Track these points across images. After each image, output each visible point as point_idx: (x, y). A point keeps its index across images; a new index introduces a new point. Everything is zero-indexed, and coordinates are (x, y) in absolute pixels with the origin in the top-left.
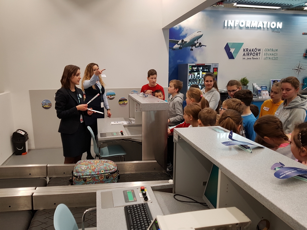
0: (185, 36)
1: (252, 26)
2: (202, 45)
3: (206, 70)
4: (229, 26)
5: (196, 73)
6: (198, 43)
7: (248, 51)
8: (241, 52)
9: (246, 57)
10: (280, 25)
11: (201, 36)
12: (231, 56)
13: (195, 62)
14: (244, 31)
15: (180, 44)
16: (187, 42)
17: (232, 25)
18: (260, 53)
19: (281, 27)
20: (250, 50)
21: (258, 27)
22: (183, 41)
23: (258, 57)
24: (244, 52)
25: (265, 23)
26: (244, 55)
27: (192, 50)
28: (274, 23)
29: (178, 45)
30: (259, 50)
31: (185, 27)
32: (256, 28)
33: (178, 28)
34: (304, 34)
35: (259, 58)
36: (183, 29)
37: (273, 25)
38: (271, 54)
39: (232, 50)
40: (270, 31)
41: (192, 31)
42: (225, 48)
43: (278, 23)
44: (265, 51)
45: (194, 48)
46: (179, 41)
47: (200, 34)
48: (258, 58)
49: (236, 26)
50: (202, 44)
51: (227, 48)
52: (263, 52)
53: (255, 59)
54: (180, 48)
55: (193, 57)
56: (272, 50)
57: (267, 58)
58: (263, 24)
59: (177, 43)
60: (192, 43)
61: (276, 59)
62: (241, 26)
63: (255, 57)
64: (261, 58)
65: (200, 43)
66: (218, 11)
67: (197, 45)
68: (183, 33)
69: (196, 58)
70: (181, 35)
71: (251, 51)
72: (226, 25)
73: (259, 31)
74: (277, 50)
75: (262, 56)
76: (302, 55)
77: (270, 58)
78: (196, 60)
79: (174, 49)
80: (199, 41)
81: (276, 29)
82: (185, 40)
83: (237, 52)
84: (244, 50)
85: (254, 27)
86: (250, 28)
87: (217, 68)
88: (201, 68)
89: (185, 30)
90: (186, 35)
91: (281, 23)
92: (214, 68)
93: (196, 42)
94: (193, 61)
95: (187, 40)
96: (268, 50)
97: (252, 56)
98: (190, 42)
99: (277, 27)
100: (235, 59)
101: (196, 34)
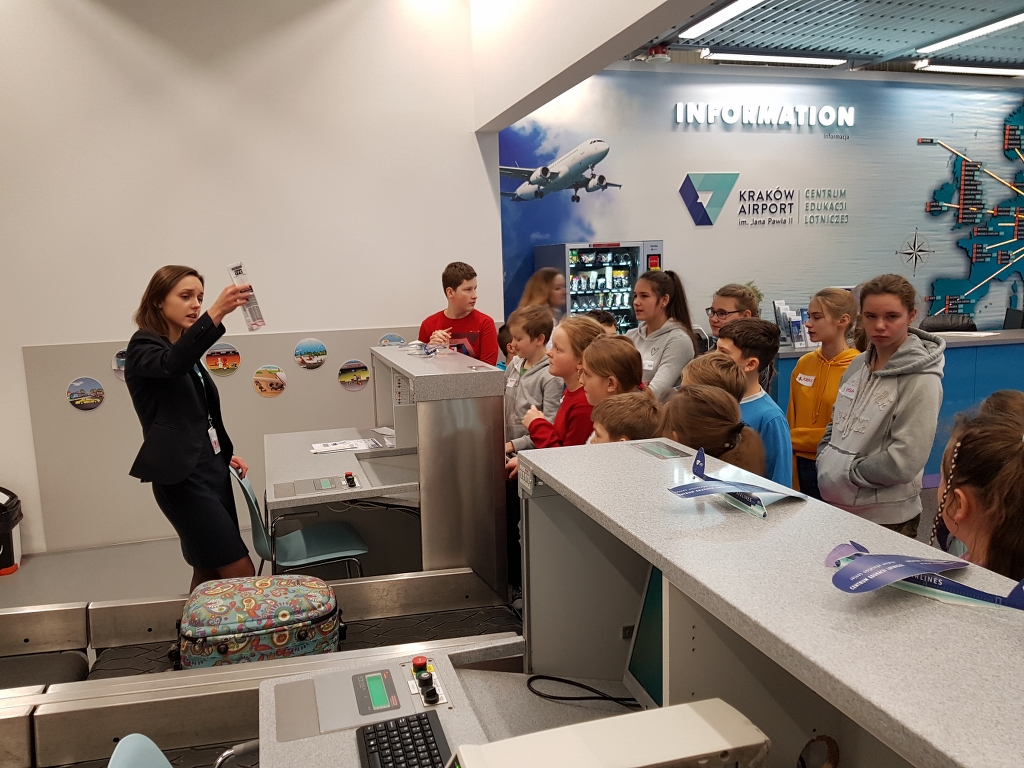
0: (551, 157)
1: (760, 122)
2: (608, 184)
3: (624, 264)
4: (690, 120)
5: (594, 275)
6: (594, 176)
7: (756, 197)
8: (733, 203)
9: (750, 218)
10: (847, 116)
11: (603, 155)
12: (701, 217)
13: (588, 238)
14: (738, 135)
15: (538, 182)
16: (560, 176)
17: (701, 119)
18: (791, 204)
19: (851, 123)
21: (782, 122)
22: (545, 171)
23: (786, 216)
24: (742, 203)
25: (802, 110)
26: (743, 211)
27: (578, 201)
28: (830, 109)
29: (530, 183)
30: (790, 195)
31: (549, 128)
32: (775, 126)
33: (529, 130)
34: (922, 142)
35: (791, 221)
36: (545, 133)
37: (828, 115)
38: (825, 208)
39: (704, 199)
40: (819, 135)
41: (573, 139)
42: (682, 191)
43: (842, 109)
44: (807, 197)
45: (582, 192)
46: (532, 172)
47: (600, 147)
48: (787, 221)
49: (711, 120)
50: (607, 181)
51: (688, 191)
52: (800, 202)
53: (778, 222)
54: (538, 194)
55: (580, 223)
56: (829, 195)
57: (816, 219)
58: (797, 113)
59: (528, 180)
60: (577, 179)
61: (842, 221)
62: (728, 120)
63: (778, 217)
64: (795, 220)
65: (602, 178)
66: (652, 75)
67: (593, 182)
68: (545, 147)
69: (589, 225)
70: (540, 151)
71: (765, 197)
72: (680, 119)
73: (784, 134)
74: (843, 194)
75: (799, 213)
76: (923, 208)
77: (823, 220)
78: (590, 232)
79: (519, 199)
80: (599, 169)
81: (837, 129)
82: (553, 168)
83: (719, 201)
84: (742, 196)
85: (767, 122)
86: (755, 126)
87: (659, 256)
88: (609, 257)
89: (550, 136)
90: (556, 151)
91: (852, 109)
92: (648, 256)
93: (587, 174)
94: (582, 234)
95: (560, 167)
96: (815, 194)
97: (766, 216)
98: (568, 176)
99: (841, 123)
100: (715, 225)
101: (587, 149)
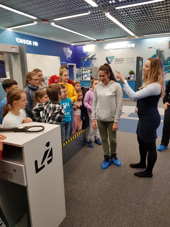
0: (88, 56)
9: (116, 63)
12: (109, 63)
14: (115, 50)
19: (134, 47)
20: (118, 59)
26: (115, 61)
30: (123, 59)
32: (121, 48)
33: (86, 53)
34: (149, 48)
35: (123, 63)
37: (129, 46)
38: (130, 60)
40: (128, 49)
41: (91, 53)
42: (106, 59)
43: (132, 44)
45: (92, 60)
46: (86, 58)
47: (95, 54)
52: (125, 60)
53: (121, 63)
54: (87, 60)
55: (92, 64)
56: (130, 58)
57: (128, 62)
60: (92, 58)
65: (95, 58)
68: (88, 55)
72: (105, 49)
74: (133, 58)
78: (94, 65)
79: (85, 61)
81: (131, 48)
82: (89, 57)
83: (112, 60)
84: (115, 59)
89: (88, 53)
91: (134, 44)
94: (92, 66)
95: (90, 57)
96: (128, 58)
97: (119, 62)
100: (111, 64)
101: (93, 54)
